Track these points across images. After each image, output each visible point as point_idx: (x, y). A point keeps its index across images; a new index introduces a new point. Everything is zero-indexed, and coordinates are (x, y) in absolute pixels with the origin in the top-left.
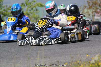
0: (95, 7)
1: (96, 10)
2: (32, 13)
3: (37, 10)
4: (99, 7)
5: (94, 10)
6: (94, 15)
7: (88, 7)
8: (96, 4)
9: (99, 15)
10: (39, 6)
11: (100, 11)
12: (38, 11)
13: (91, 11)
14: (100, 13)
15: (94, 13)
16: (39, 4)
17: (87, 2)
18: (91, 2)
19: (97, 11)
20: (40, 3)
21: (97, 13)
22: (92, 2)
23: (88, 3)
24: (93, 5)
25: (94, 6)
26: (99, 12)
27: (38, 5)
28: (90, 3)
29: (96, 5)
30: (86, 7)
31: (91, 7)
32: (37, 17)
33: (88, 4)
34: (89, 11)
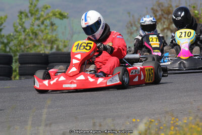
0: (168, 19)
2: (42, 32)
3: (52, 24)
5: (165, 26)
8: (169, 13)
10: (58, 17)
12: (55, 27)
15: (166, 31)
16: (57, 13)
17: (152, 9)
18: (158, 9)
19: (171, 28)
20: (59, 11)
22: (162, 10)
23: (154, 11)
24: (162, 15)
25: (165, 18)
27: (55, 15)
28: (157, 11)
32: (53, 39)
33: (154, 14)
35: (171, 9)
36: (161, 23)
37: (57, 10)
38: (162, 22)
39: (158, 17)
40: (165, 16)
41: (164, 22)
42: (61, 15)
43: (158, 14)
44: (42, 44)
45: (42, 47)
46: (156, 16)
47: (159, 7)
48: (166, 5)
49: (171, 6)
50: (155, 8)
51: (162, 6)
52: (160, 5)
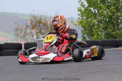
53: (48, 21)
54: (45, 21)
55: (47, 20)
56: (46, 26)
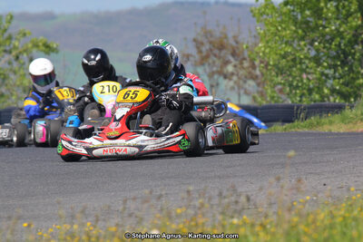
0: (219, 58)
1: (221, 67)
2: (15, 73)
4: (232, 59)
5: (215, 69)
6: (214, 84)
7: (197, 57)
8: (222, 47)
9: (231, 83)
10: (42, 51)
11: (235, 72)
13: (205, 70)
14: (235, 78)
15: (216, 77)
16: (41, 44)
17: (195, 40)
18: (205, 41)
19: (225, 71)
20: (44, 40)
21: (225, 77)
22: (211, 43)
23: (198, 44)
24: (211, 50)
25: (215, 56)
26: (232, 74)
27: (36, 46)
28: (202, 44)
29: (223, 52)
30: (191, 58)
31: (207, 57)
33: (198, 48)
34: (200, 70)
35: (225, 41)
36: (209, 64)
37: (42, 38)
38: (210, 61)
39: (204, 54)
40: (216, 52)
41: (214, 62)
42: (47, 46)
43: (204, 49)
44: (14, 93)
45: (14, 98)
46: (200, 52)
47: (207, 37)
48: (217, 34)
49: (226, 37)
50: (200, 39)
51: (211, 36)
52: (207, 34)
53: (243, 44)
54: (237, 43)
55: (240, 39)
56: (238, 56)
